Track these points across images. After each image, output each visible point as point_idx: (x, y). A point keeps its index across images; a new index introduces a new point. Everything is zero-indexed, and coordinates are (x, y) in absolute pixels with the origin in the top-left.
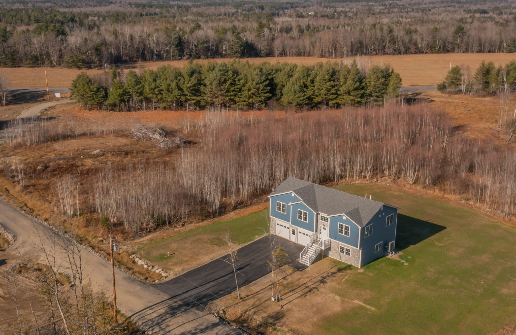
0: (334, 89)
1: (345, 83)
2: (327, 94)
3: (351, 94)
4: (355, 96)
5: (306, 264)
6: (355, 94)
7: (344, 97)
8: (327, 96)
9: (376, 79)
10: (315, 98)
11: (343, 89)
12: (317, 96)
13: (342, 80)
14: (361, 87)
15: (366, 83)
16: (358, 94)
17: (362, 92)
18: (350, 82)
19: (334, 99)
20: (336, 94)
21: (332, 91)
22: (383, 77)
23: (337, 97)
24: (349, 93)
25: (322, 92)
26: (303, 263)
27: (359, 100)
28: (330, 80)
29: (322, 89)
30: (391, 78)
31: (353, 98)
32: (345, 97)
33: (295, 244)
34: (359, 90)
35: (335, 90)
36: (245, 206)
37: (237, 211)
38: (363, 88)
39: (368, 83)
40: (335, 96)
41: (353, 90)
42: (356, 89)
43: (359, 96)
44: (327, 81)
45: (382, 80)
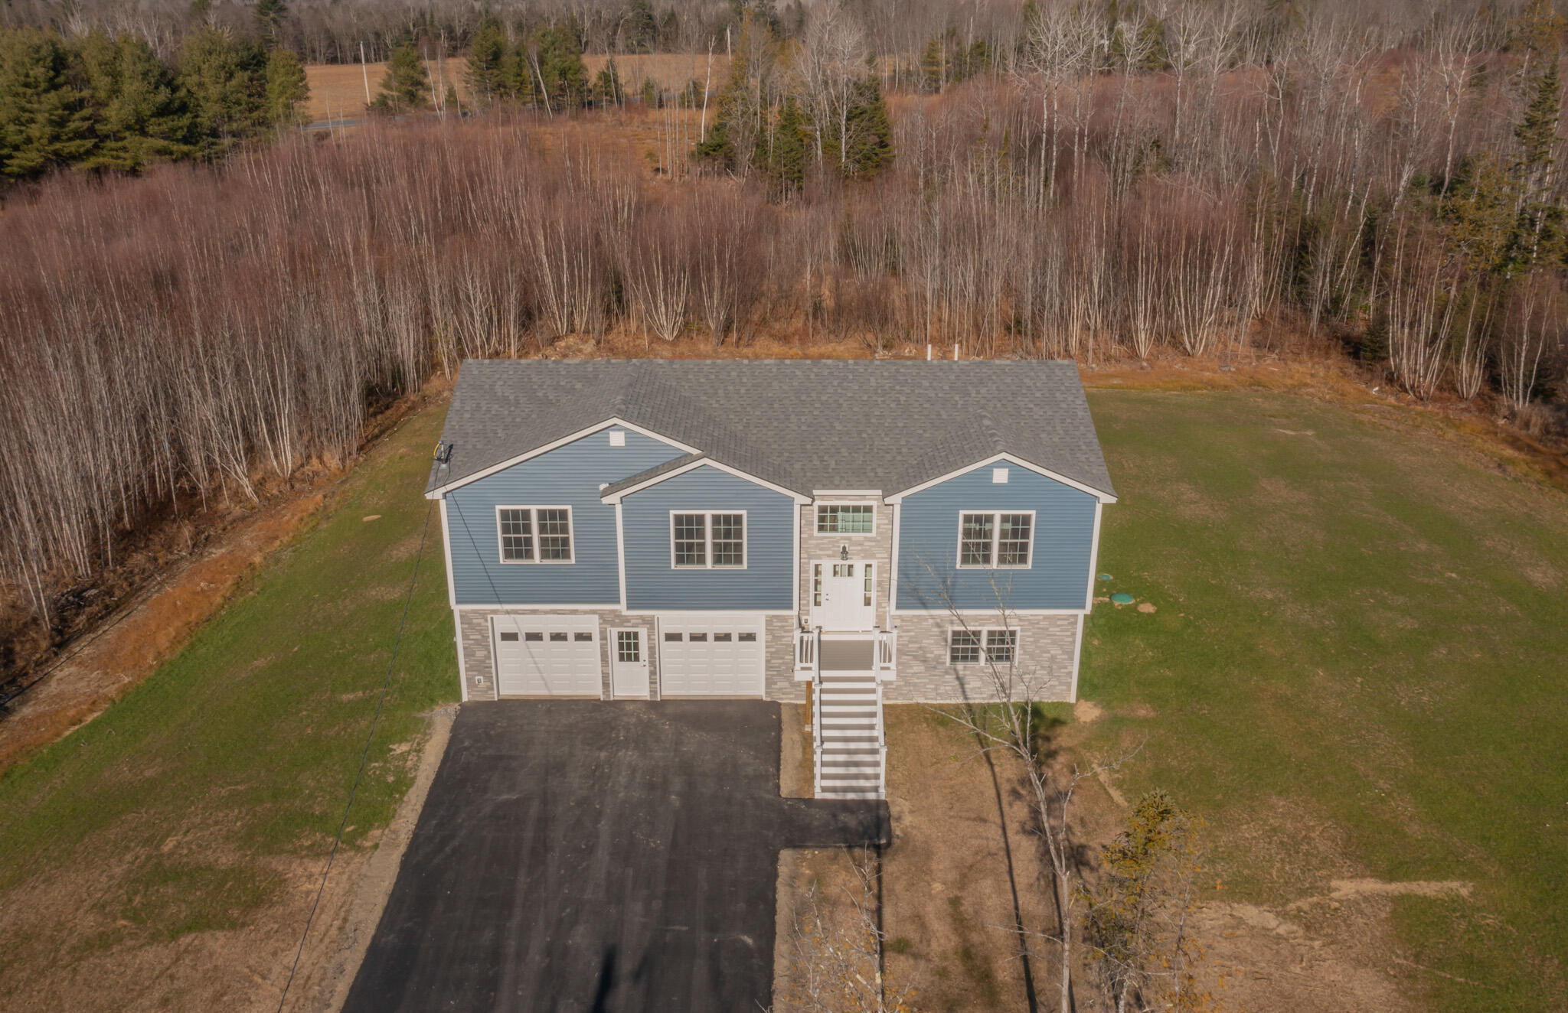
0: (77, 116)
1: (115, 92)
2: (55, 138)
3: (151, 129)
4: (165, 136)
5: (871, 796)
6: (164, 127)
7: (125, 143)
8: (58, 146)
9: (223, 74)
10: (10, 157)
11: (115, 113)
12: (16, 148)
13: (103, 82)
14: (177, 104)
15: (189, 91)
16: (174, 130)
17: (185, 120)
18: (131, 87)
19: (89, 153)
20: (91, 132)
21: (72, 126)
22: (243, 66)
23: (96, 146)
24: (139, 127)
25: (34, 131)
26: (851, 796)
27: (185, 148)
28: (53, 86)
29: (32, 121)
30: (268, 71)
31: (161, 143)
32: (132, 140)
33: (653, 705)
34: (174, 113)
35: (84, 119)
36: (109, 611)
37: (83, 649)
38: (183, 109)
39: (194, 89)
40: (89, 143)
41: (152, 116)
42: (163, 111)
43: (179, 134)
44: (43, 86)
45: (242, 76)
